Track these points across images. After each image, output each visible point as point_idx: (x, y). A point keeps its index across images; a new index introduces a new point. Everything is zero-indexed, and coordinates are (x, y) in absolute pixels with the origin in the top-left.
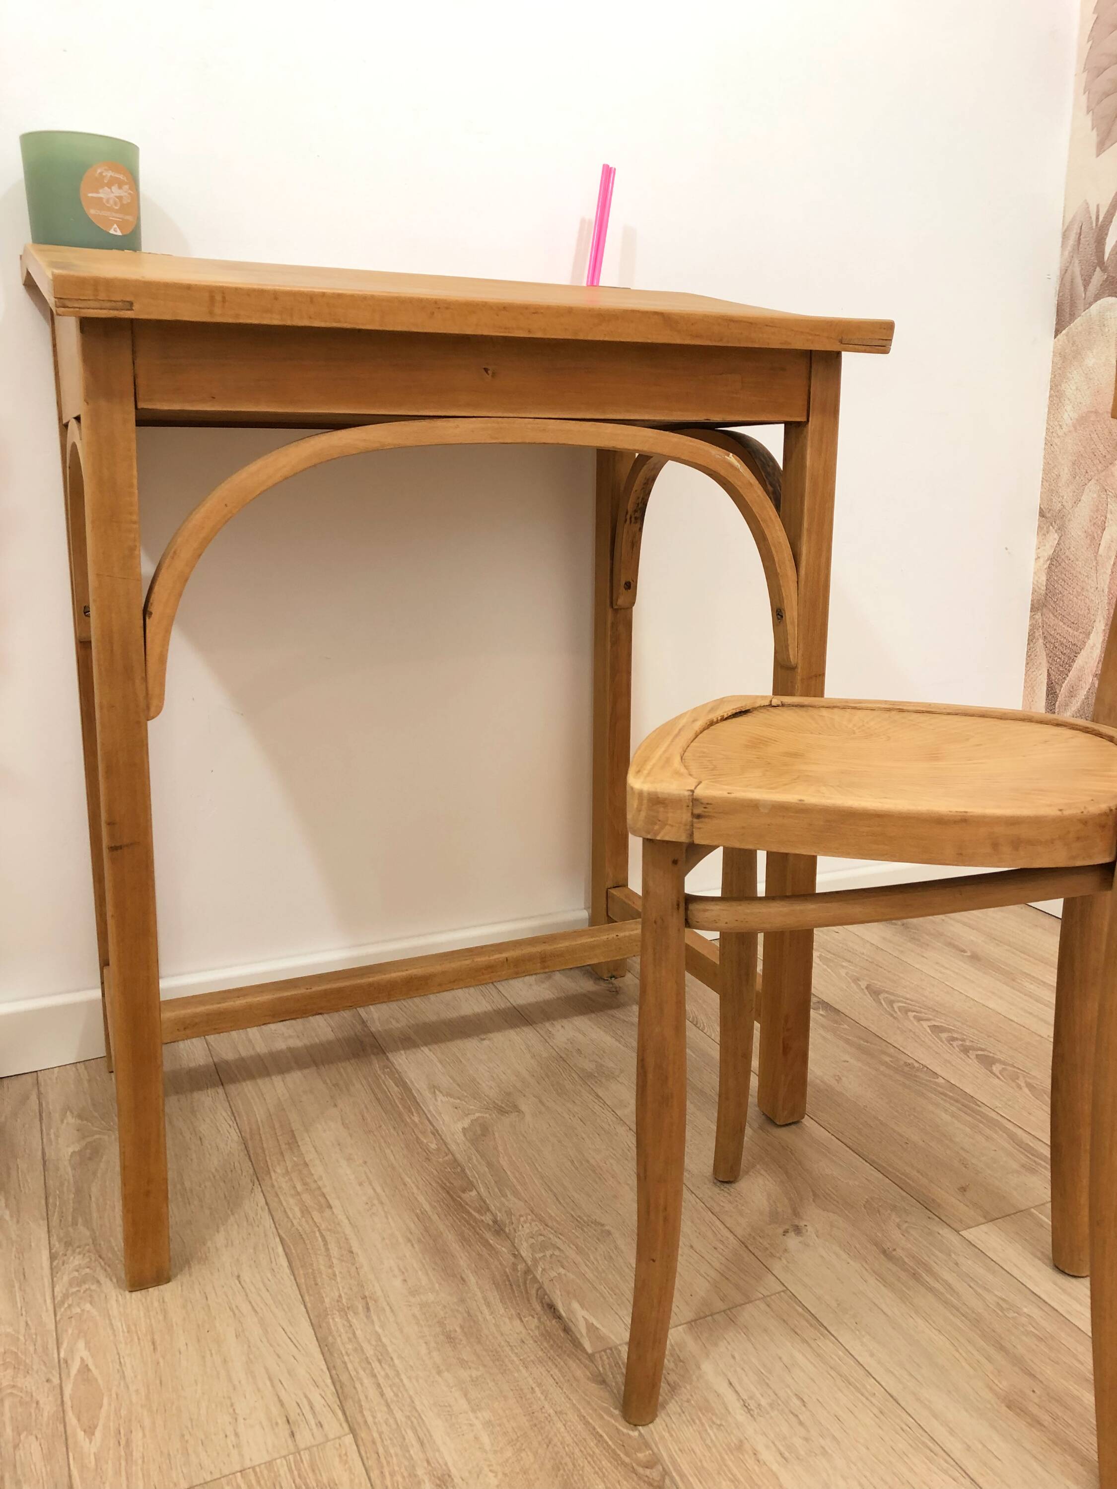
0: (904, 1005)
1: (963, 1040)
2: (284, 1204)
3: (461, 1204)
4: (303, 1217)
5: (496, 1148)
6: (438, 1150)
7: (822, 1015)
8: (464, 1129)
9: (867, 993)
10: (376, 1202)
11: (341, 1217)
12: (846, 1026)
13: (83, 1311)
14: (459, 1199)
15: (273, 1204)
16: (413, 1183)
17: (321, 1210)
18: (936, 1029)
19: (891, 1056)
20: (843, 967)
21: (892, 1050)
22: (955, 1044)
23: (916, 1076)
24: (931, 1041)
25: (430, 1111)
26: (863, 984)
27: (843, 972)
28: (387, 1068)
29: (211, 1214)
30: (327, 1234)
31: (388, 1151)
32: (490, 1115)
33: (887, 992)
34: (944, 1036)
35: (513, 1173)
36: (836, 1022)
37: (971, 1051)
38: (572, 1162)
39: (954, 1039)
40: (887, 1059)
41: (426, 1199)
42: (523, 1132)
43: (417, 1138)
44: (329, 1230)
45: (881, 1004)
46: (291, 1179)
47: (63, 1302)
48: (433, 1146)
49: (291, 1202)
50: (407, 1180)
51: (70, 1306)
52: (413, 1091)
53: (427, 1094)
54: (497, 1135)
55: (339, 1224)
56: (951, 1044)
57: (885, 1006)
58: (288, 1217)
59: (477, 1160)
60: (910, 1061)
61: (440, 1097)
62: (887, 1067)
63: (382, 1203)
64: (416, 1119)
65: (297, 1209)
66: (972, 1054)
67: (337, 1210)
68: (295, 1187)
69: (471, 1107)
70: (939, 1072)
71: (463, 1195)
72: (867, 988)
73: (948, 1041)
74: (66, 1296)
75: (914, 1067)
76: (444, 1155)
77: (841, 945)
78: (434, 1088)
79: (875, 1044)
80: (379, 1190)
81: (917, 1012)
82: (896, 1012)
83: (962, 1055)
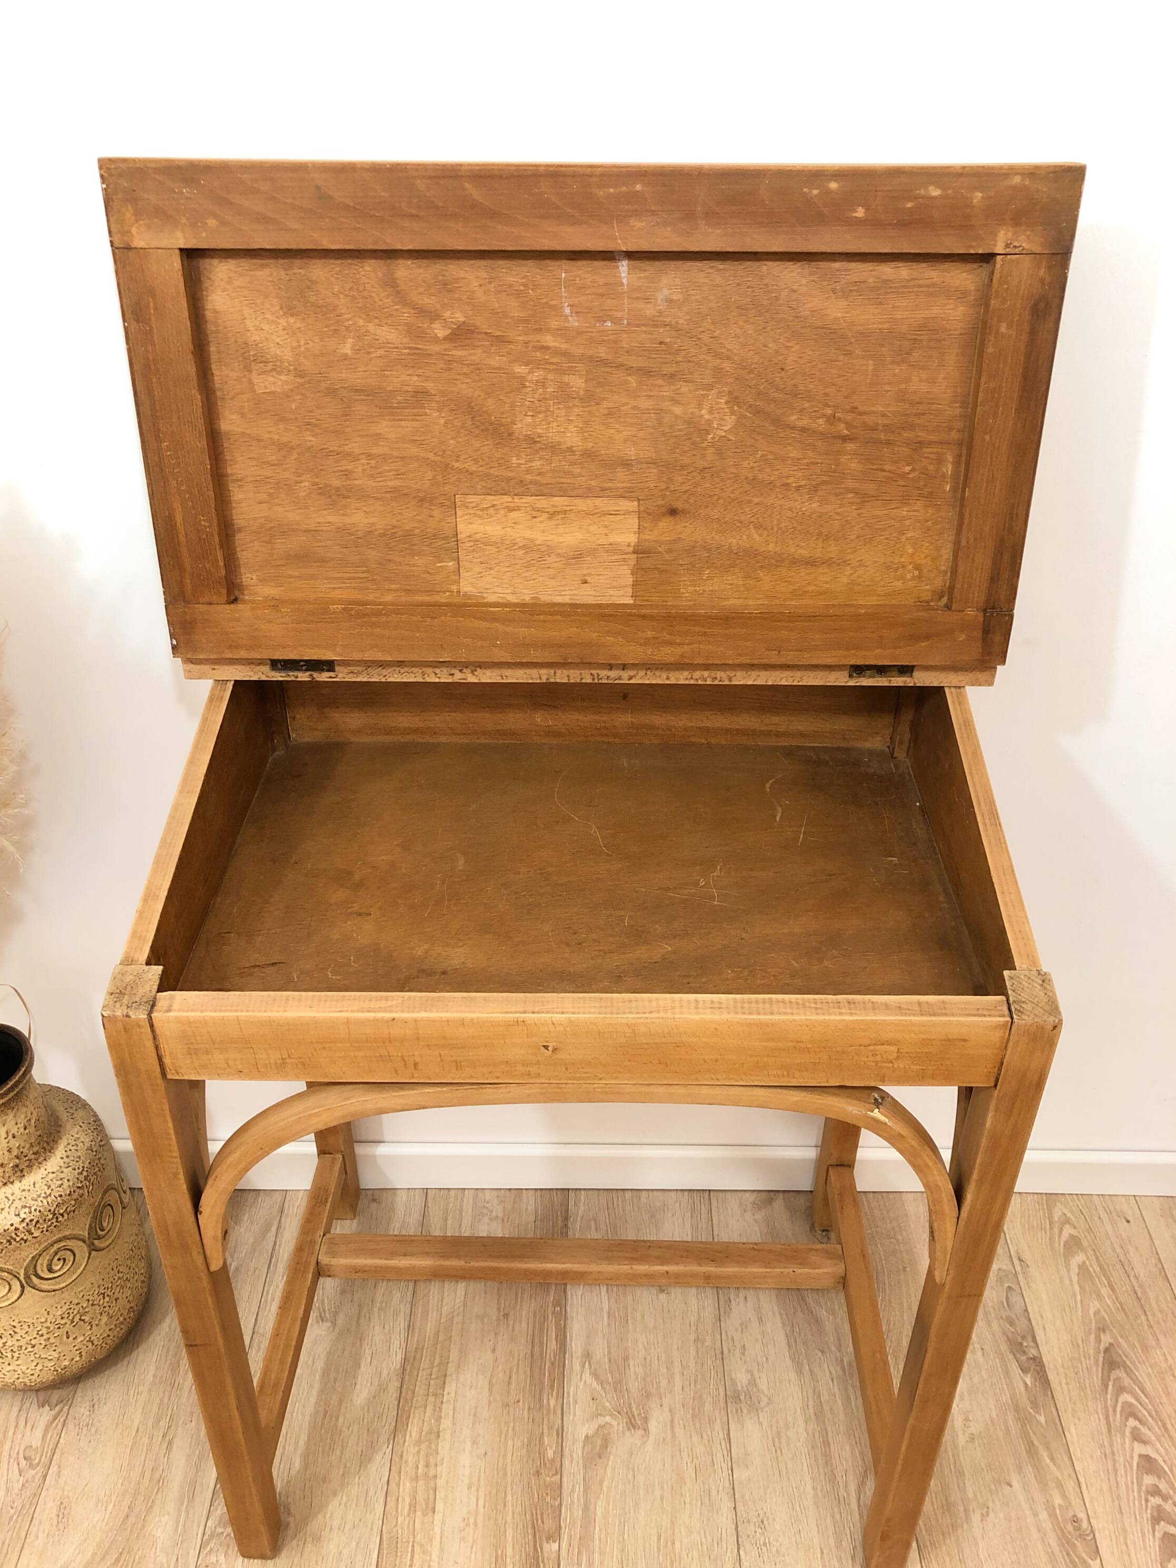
0: (1133, 1401)
1: (1165, 1498)
2: (401, 1489)
3: (538, 1559)
4: (409, 1514)
5: (601, 1483)
6: (553, 1460)
7: (1026, 1384)
8: (587, 1437)
9: (1101, 1359)
10: (472, 1520)
11: (437, 1530)
12: (1042, 1419)
13: (217, 1561)
14: (539, 1550)
15: (393, 1485)
16: (513, 1505)
17: (425, 1515)
18: (1148, 1464)
19: (1065, 1497)
20: (1099, 1296)
21: (1070, 1486)
22: (1155, 1501)
23: (1074, 1546)
24: (1127, 1486)
25: (568, 1393)
26: (1106, 1339)
27: (1094, 1305)
28: (560, 1306)
29: (343, 1475)
30: (417, 1548)
31: (510, 1443)
32: (618, 1424)
33: (1126, 1368)
34: (1149, 1480)
35: (600, 1530)
36: (1035, 1405)
37: (1162, 1523)
38: (659, 1539)
39: (1155, 1491)
40: (1058, 1500)
41: (513, 1537)
42: (636, 1468)
43: (542, 1433)
44: (421, 1546)
45: (1106, 1387)
46: (419, 1452)
47: (208, 1542)
48: (550, 1454)
49: (406, 1486)
50: (509, 1497)
51: (211, 1550)
52: (567, 1356)
53: (577, 1367)
54: (612, 1457)
55: (431, 1541)
56: (1147, 1501)
57: (1109, 1396)
58: (397, 1511)
59: (578, 1495)
60: (1082, 1515)
61: (587, 1376)
62: (1050, 1516)
63: (476, 1525)
64: (552, 1402)
65: (407, 1500)
66: (1163, 1526)
67: (438, 1517)
68: (417, 1467)
69: (607, 1404)
70: (1104, 1545)
71: (545, 1545)
72: (1107, 1350)
73: (1148, 1492)
74: (212, 1535)
75: (1079, 1529)
76: (554, 1472)
77: (1119, 1250)
78: (587, 1355)
79: (1058, 1467)
80: (481, 1502)
81: (1140, 1421)
82: (1115, 1411)
83: (1148, 1527)
